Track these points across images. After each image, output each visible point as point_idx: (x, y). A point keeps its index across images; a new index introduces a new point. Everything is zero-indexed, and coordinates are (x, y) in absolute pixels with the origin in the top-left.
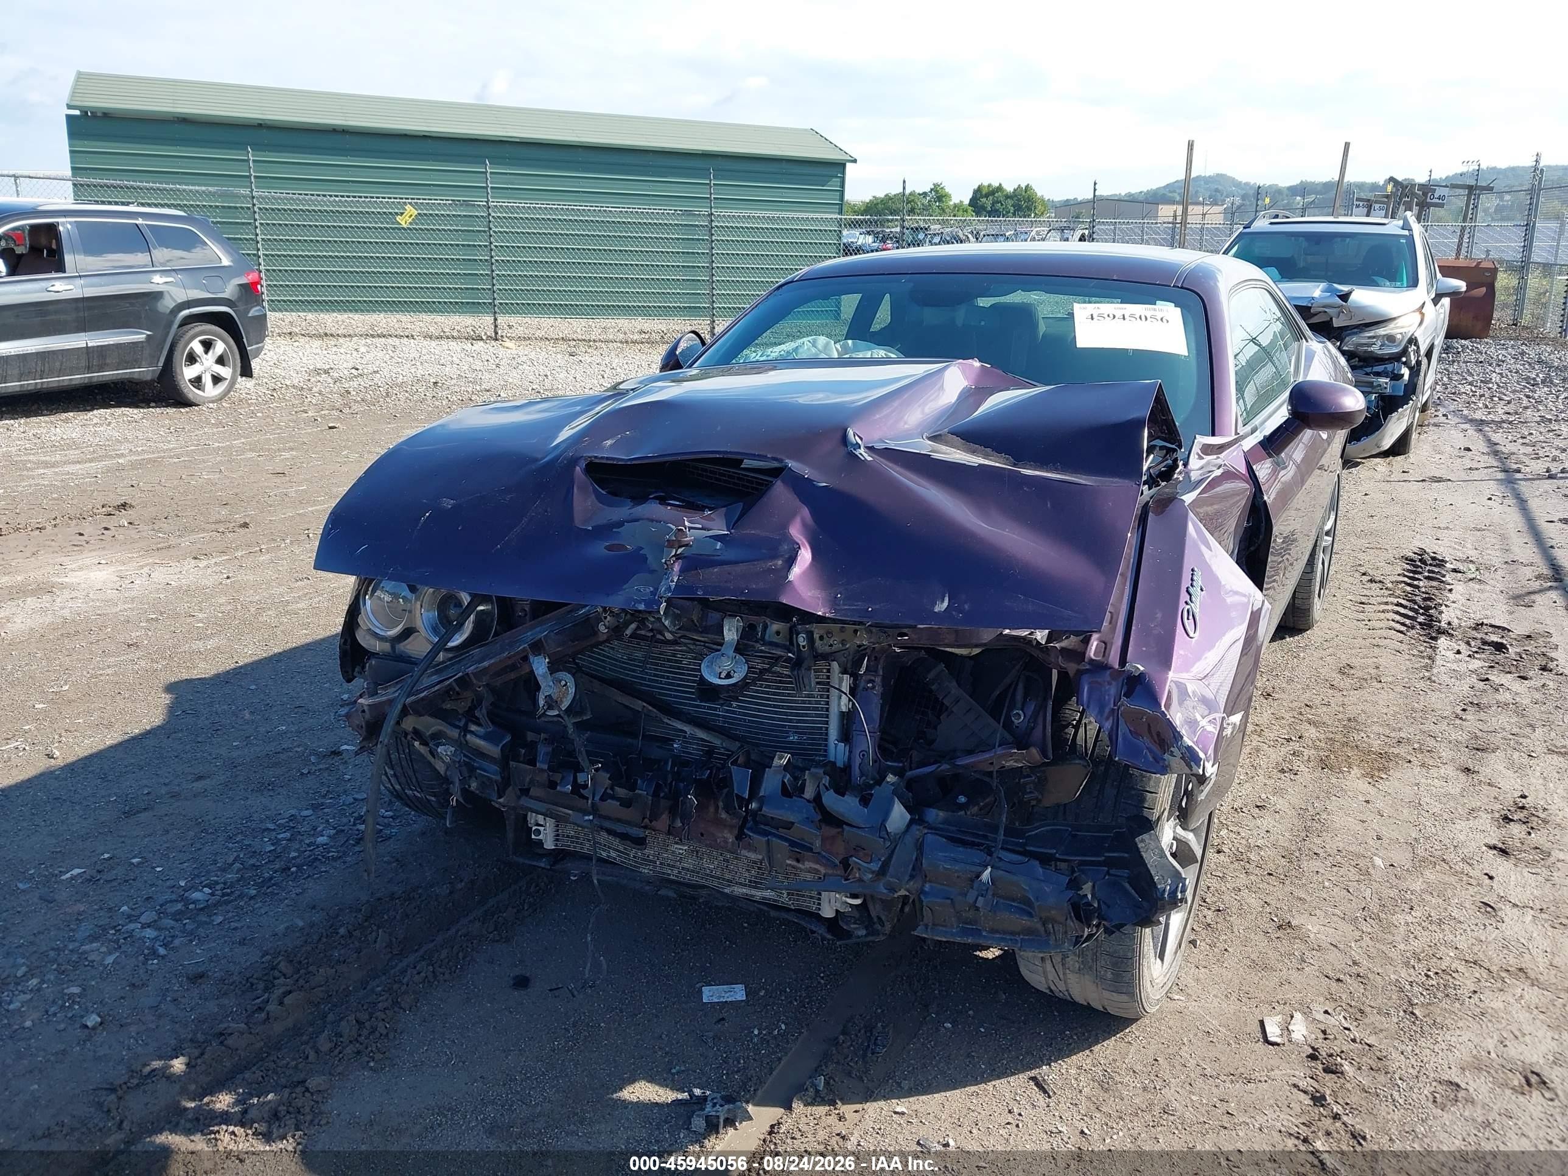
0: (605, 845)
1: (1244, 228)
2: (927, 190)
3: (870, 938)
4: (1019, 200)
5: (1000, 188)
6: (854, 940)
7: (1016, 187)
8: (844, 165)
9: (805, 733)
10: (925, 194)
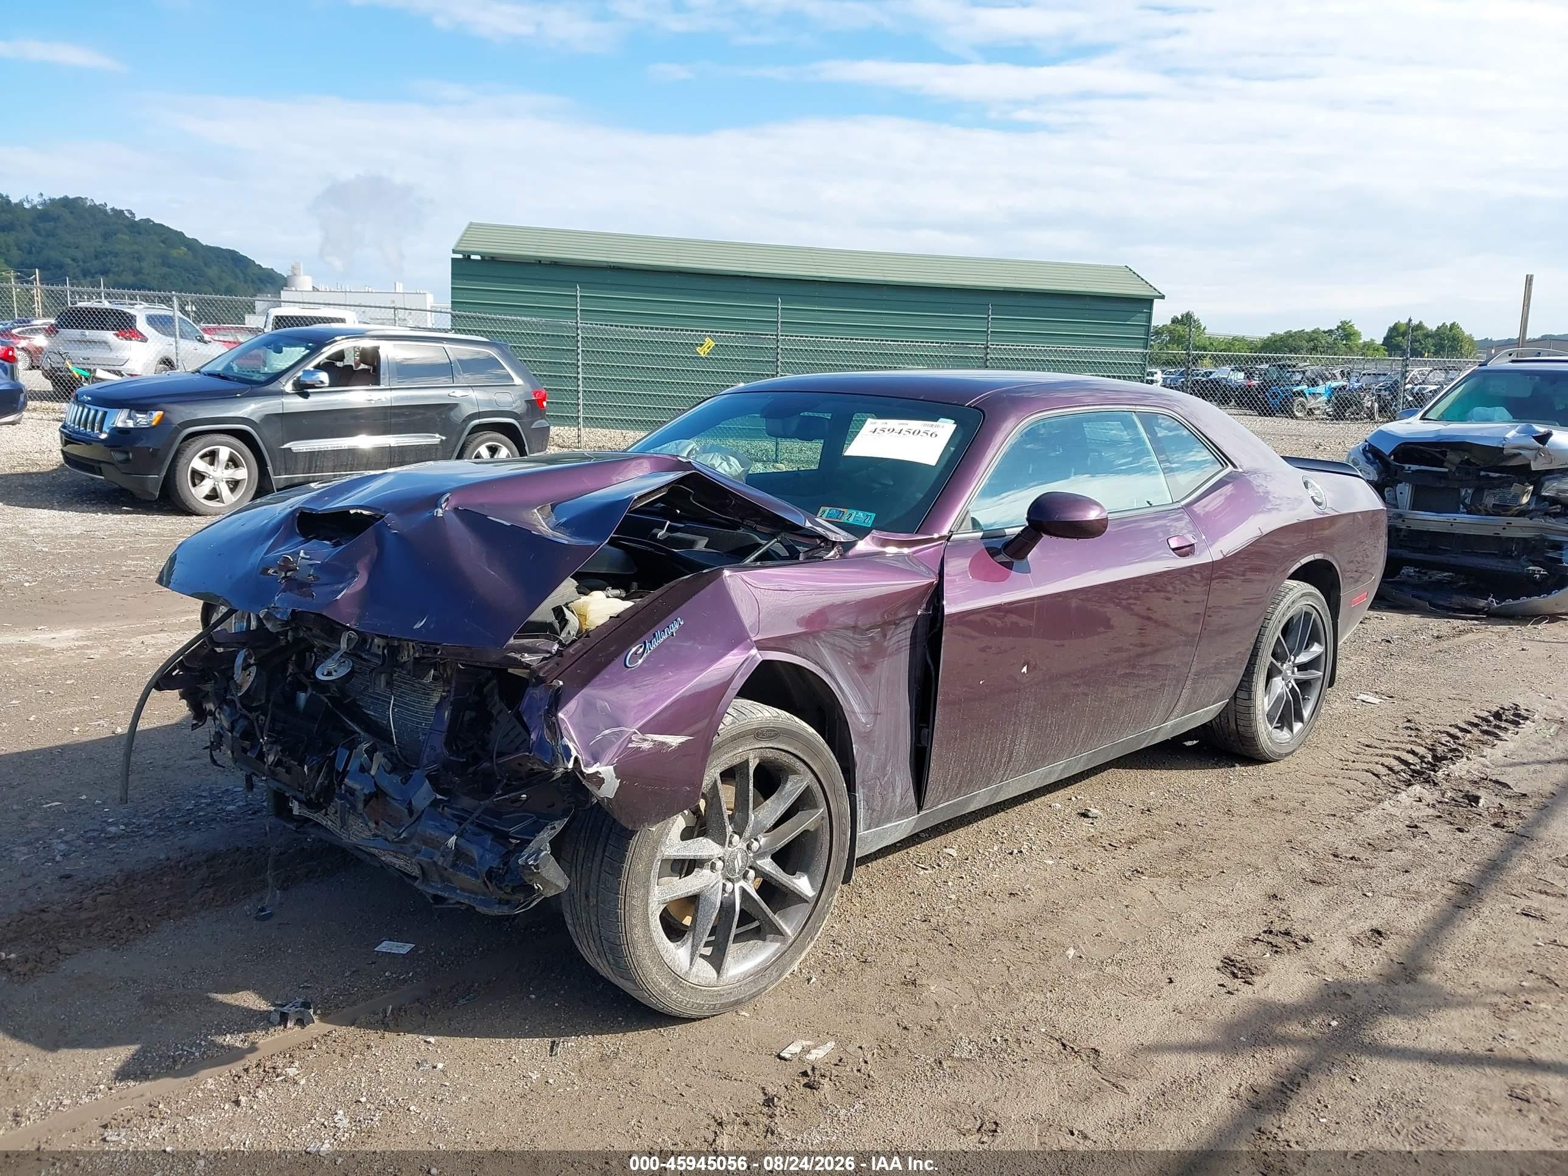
2: (1334, 327)
4: (1442, 339)
5: (1420, 327)
7: (1440, 325)
8: (1152, 301)
10: (1330, 332)
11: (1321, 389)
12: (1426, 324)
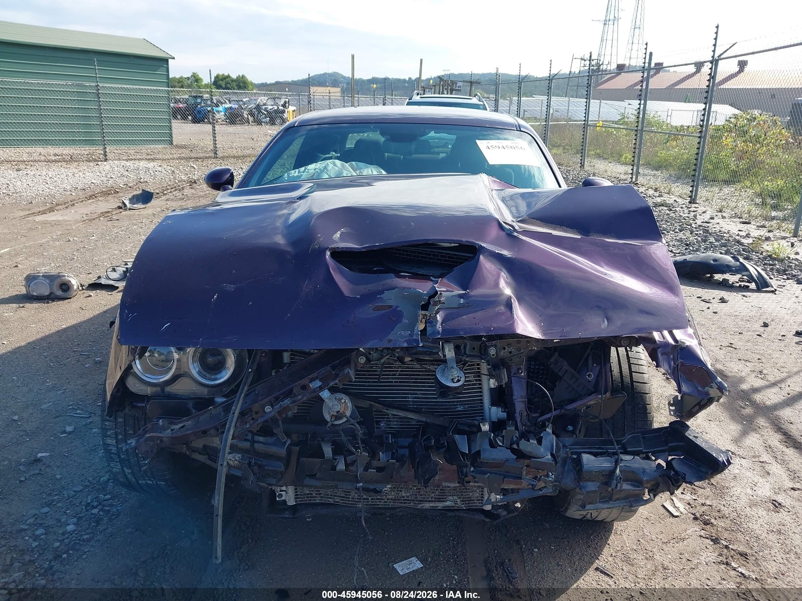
0: (331, 495)
1: (409, 99)
2: (189, 76)
3: (510, 515)
4: (239, 82)
5: (228, 76)
6: (502, 519)
7: (237, 76)
8: (167, 60)
9: (466, 404)
10: (188, 78)
11: (221, 108)
12: (231, 75)
